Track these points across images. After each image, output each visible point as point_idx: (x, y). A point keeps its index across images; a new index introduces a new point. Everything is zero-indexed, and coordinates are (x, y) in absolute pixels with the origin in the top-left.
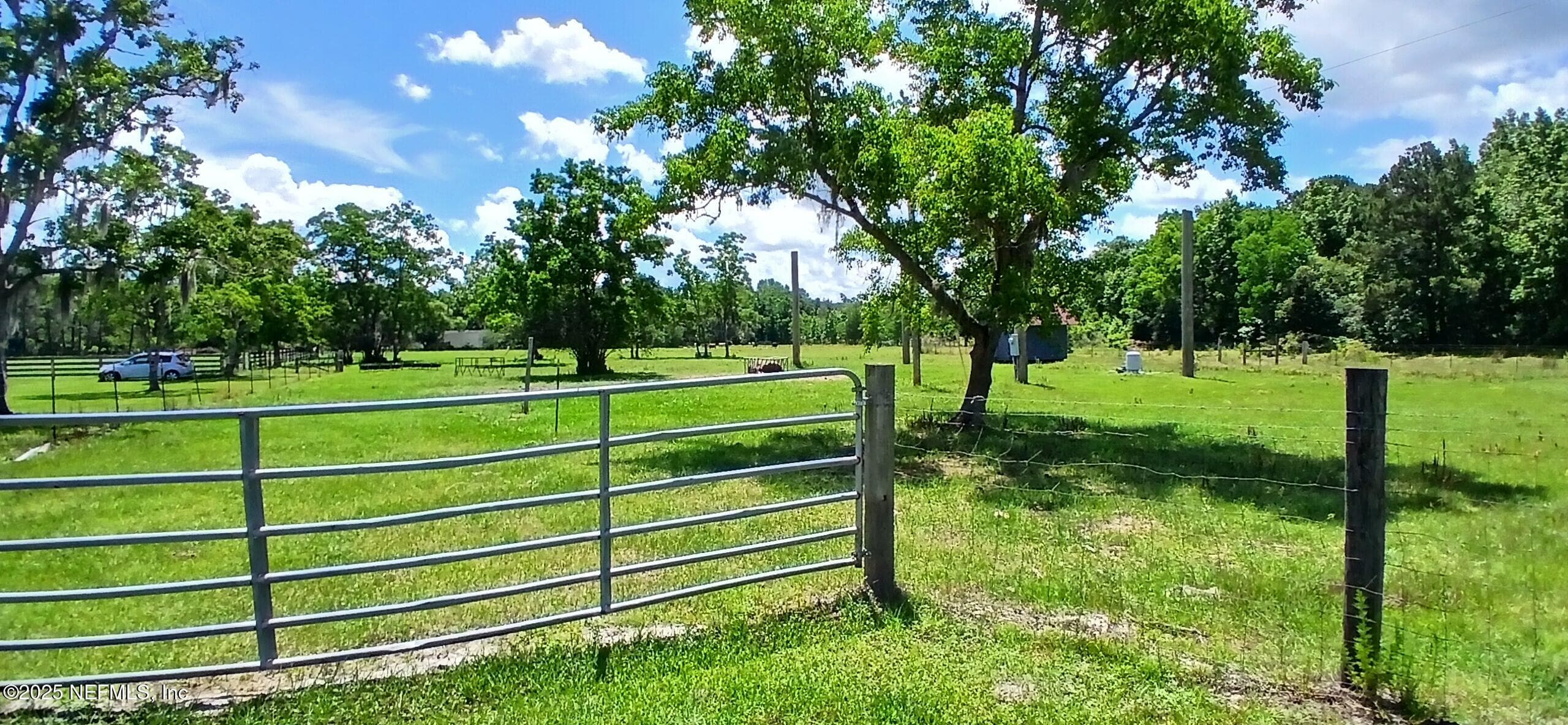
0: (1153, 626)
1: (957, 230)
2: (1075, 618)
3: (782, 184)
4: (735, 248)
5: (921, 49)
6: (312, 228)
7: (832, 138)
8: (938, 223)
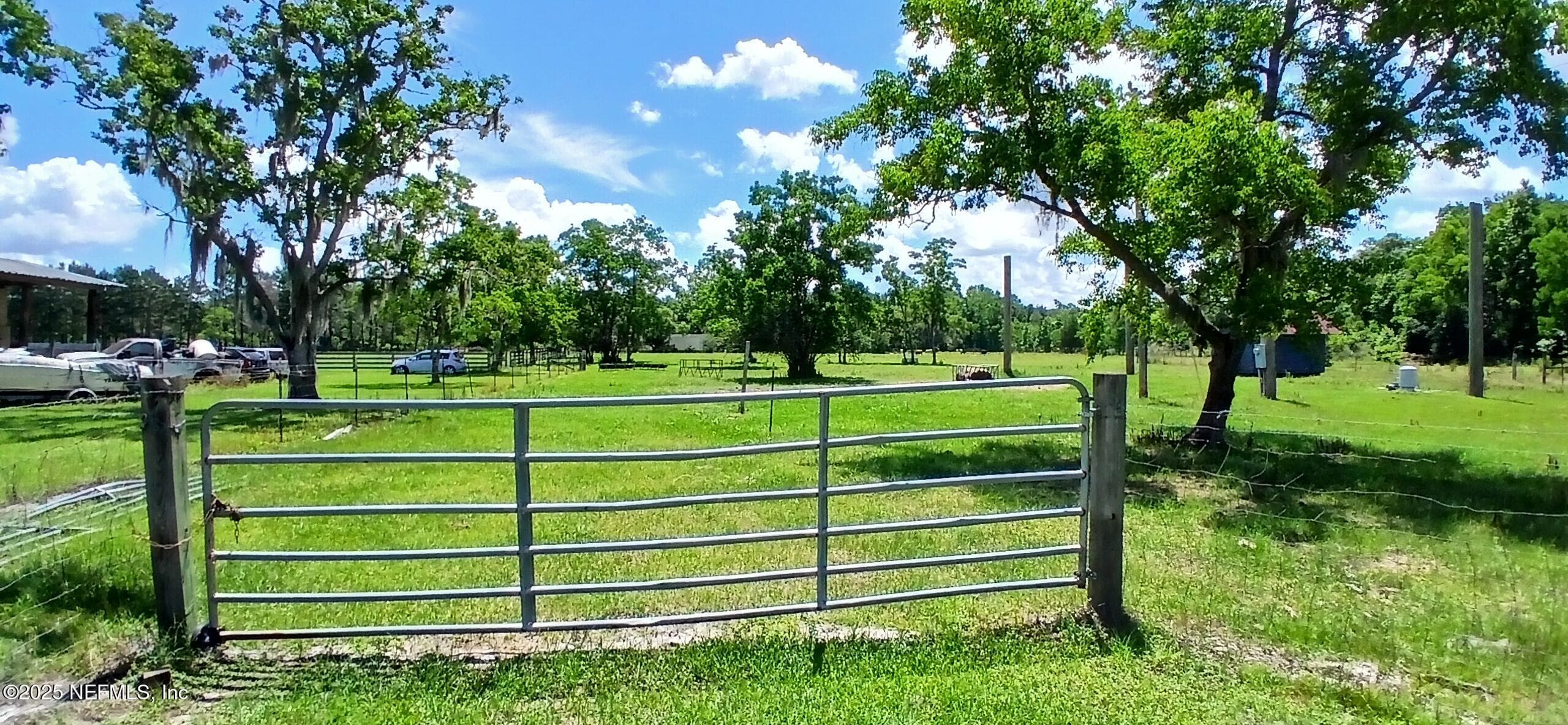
0: (1430, 680)
1: (1195, 230)
2: (1337, 664)
3: (998, 187)
4: (945, 253)
5: (1154, 37)
6: (562, 242)
7: (1052, 137)
8: (1172, 223)
